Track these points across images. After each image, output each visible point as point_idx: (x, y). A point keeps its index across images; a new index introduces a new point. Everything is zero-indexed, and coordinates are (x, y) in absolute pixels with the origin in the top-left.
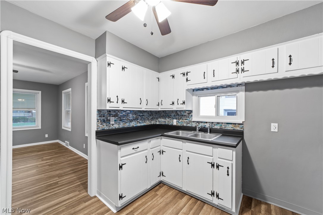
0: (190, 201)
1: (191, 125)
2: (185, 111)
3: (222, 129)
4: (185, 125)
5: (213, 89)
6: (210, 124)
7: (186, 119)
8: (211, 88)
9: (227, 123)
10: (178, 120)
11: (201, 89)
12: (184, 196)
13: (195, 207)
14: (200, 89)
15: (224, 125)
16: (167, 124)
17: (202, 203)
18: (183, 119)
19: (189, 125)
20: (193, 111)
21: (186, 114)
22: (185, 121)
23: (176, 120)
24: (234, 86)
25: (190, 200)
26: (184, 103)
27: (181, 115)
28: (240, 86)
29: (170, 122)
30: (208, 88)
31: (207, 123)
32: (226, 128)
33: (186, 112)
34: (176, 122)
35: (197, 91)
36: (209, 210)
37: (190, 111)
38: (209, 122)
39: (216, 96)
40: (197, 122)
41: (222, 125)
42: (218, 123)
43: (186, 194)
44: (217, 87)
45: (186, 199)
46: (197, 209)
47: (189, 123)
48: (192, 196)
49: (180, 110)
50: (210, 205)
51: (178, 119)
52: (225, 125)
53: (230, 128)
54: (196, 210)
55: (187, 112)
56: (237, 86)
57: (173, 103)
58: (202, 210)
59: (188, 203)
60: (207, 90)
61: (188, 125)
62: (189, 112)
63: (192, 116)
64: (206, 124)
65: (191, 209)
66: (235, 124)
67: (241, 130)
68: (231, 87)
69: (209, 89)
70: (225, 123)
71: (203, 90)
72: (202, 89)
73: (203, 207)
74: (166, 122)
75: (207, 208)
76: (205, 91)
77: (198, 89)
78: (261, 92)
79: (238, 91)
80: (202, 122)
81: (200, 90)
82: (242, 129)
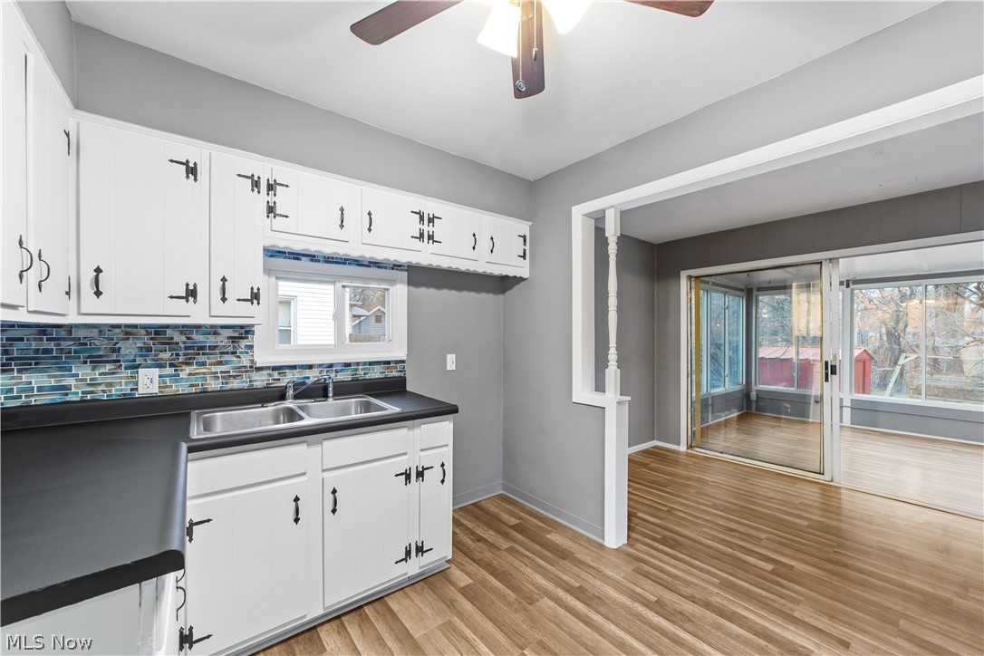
0: (349, 629)
1: (247, 385)
2: (214, 330)
3: (358, 380)
4: (213, 385)
5: (330, 262)
6: (321, 372)
7: (220, 363)
8: (325, 257)
9: (371, 363)
10: (169, 371)
11: (290, 253)
12: (315, 636)
13: (380, 626)
14: (285, 253)
15: (362, 369)
16: (82, 401)
17: (376, 604)
18: (203, 364)
19: (235, 384)
20: (255, 328)
21: (222, 340)
22: (214, 369)
23: (156, 371)
24: (386, 268)
25: (346, 630)
26: (255, 296)
27: (186, 348)
28: (397, 270)
29: (110, 385)
30: (314, 256)
31: (310, 367)
32: (367, 377)
33: (220, 331)
34: (156, 380)
35: (271, 256)
36: (406, 602)
37: (243, 331)
38: (320, 365)
39: (339, 285)
40: (274, 369)
41: (357, 370)
42: (348, 365)
43: (315, 627)
44: (345, 259)
45: (336, 636)
46: (387, 624)
47: (234, 377)
48: (336, 618)
49: (184, 326)
50: (394, 592)
51: (172, 365)
52: (365, 369)
53: (378, 375)
54: (392, 629)
55: (230, 333)
56: (393, 269)
57: (191, 293)
58: (399, 615)
59: (351, 639)
60: (312, 260)
61: (229, 386)
62: (236, 335)
63: (251, 347)
64: (307, 373)
65: (380, 639)
66: (389, 363)
67: (400, 377)
68: (379, 267)
69: (319, 261)
70: (365, 363)
71: (298, 259)
72: (296, 256)
73: (391, 611)
74: (67, 388)
75: (400, 603)
76: (305, 262)
77: (279, 252)
78: (432, 291)
79: (393, 282)
80: (294, 367)
81: (286, 258)
82: (402, 374)
